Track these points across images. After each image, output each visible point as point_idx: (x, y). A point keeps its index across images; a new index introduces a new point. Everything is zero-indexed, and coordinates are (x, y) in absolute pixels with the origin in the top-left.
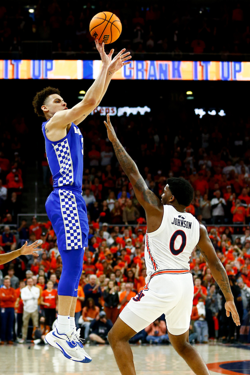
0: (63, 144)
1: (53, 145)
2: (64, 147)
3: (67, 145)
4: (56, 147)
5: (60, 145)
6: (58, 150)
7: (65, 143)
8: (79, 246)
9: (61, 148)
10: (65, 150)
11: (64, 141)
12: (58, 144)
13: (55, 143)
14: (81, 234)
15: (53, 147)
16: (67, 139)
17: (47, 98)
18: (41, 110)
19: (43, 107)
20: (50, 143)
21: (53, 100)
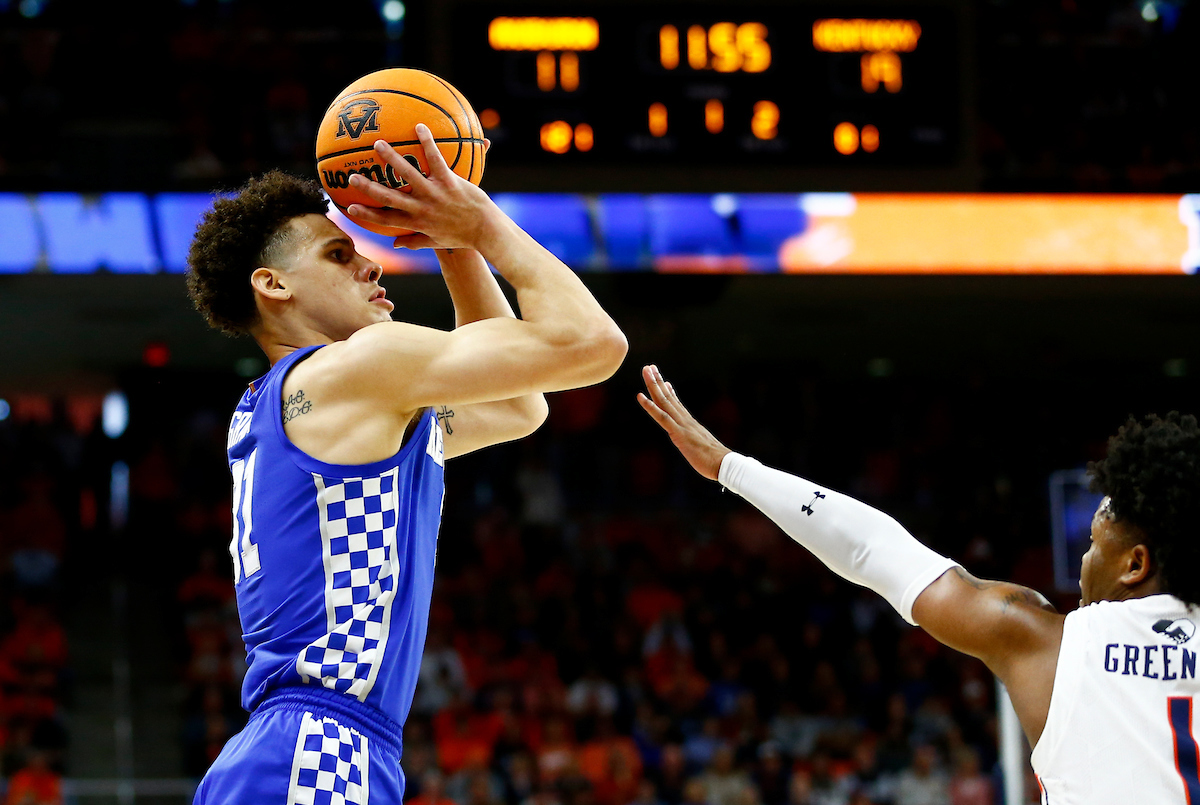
0: (371, 487)
1: (318, 480)
2: (373, 505)
3: (391, 501)
4: (330, 494)
5: (353, 491)
6: (336, 511)
7: (386, 486)
9: (355, 507)
10: (374, 522)
11: (383, 475)
12: (346, 480)
13: (334, 474)
16: (394, 472)
18: (250, 290)
19: (259, 275)
20: (305, 466)
21: (317, 246)
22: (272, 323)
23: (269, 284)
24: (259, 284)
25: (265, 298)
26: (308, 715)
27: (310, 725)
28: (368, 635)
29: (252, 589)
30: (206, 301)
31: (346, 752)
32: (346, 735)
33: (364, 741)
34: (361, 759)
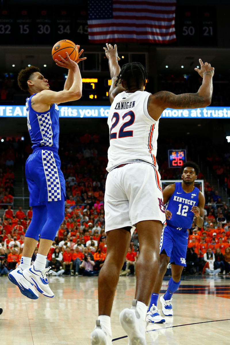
0: (46, 115)
1: (37, 115)
2: (46, 118)
4: (39, 117)
5: (43, 116)
6: (41, 120)
8: (58, 199)
10: (47, 121)
13: (40, 114)
14: (60, 188)
15: (37, 117)
17: (32, 75)
18: (27, 84)
19: (28, 81)
20: (35, 113)
21: (37, 77)
22: (30, 89)
23: (30, 83)
24: (28, 83)
25: (29, 85)
26: (42, 150)
27: (43, 152)
28: (50, 134)
29: (30, 131)
30: (21, 86)
31: (49, 154)
32: (49, 152)
33: (52, 152)
34: (52, 155)
